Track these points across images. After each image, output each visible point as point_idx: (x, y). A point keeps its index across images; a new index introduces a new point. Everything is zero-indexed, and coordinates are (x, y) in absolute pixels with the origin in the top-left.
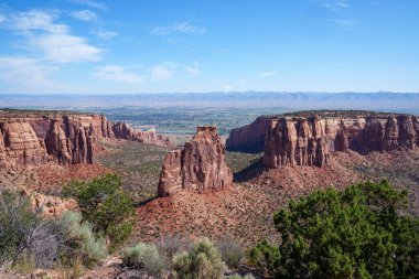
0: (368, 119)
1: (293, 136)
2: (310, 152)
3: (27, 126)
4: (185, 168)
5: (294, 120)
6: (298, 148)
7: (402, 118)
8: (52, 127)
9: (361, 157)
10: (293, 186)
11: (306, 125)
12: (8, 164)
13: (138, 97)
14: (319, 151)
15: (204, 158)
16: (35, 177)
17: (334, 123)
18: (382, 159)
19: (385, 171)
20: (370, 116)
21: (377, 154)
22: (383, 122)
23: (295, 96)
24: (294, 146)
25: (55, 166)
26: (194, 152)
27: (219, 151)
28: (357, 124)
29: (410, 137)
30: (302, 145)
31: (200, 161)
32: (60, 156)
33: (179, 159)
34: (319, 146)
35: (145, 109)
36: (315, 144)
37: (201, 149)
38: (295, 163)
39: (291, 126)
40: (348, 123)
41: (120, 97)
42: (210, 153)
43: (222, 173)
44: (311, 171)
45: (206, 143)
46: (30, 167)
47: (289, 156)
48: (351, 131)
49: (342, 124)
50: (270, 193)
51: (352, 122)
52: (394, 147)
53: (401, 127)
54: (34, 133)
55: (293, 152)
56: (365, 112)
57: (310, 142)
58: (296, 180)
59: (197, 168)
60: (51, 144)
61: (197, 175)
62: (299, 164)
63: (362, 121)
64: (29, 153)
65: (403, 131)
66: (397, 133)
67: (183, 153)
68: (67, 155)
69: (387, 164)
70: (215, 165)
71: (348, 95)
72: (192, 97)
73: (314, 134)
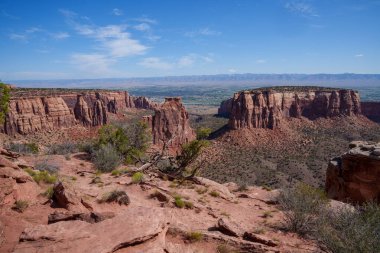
0: (317, 93)
1: (250, 105)
2: (264, 117)
3: (60, 100)
4: (156, 129)
5: (252, 93)
6: (254, 114)
7: (343, 92)
8: (78, 101)
9: (310, 122)
10: (247, 143)
11: (261, 96)
12: (47, 126)
13: (166, 79)
14: (271, 117)
15: (170, 121)
16: (66, 135)
17: (290, 96)
18: (325, 123)
19: (326, 132)
20: (319, 90)
21: (322, 119)
22: (328, 95)
23: (281, 76)
24: (251, 113)
25: (81, 128)
26: (162, 117)
27: (183, 116)
28: (308, 97)
29: (348, 106)
30: (257, 112)
31: (167, 123)
32: (84, 120)
33: (151, 122)
34: (271, 114)
35: (170, 87)
36: (268, 111)
37: (168, 115)
38: (251, 125)
39: (249, 98)
40: (301, 95)
41: (153, 79)
42: (176, 117)
43: (186, 132)
44: (263, 132)
45: (173, 110)
46: (63, 128)
47: (247, 120)
48: (303, 102)
49: (296, 97)
50: (228, 148)
51: (304, 95)
52: (335, 114)
53: (342, 99)
54: (65, 105)
55: (250, 117)
56: (316, 87)
57: (264, 110)
58: (250, 139)
59: (166, 129)
60: (78, 112)
61: (166, 134)
62: (254, 126)
63: (312, 94)
64: (61, 118)
65: (343, 102)
66: (338, 104)
67: (154, 118)
68: (89, 120)
69: (329, 126)
70: (180, 127)
71: (321, 76)
72: (205, 78)
73: (268, 104)
